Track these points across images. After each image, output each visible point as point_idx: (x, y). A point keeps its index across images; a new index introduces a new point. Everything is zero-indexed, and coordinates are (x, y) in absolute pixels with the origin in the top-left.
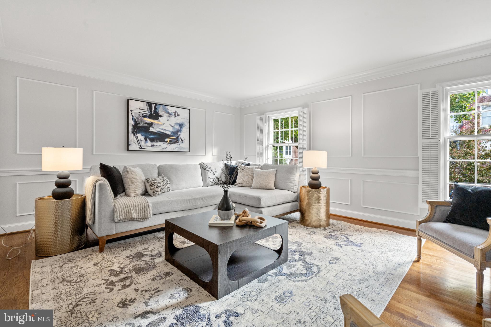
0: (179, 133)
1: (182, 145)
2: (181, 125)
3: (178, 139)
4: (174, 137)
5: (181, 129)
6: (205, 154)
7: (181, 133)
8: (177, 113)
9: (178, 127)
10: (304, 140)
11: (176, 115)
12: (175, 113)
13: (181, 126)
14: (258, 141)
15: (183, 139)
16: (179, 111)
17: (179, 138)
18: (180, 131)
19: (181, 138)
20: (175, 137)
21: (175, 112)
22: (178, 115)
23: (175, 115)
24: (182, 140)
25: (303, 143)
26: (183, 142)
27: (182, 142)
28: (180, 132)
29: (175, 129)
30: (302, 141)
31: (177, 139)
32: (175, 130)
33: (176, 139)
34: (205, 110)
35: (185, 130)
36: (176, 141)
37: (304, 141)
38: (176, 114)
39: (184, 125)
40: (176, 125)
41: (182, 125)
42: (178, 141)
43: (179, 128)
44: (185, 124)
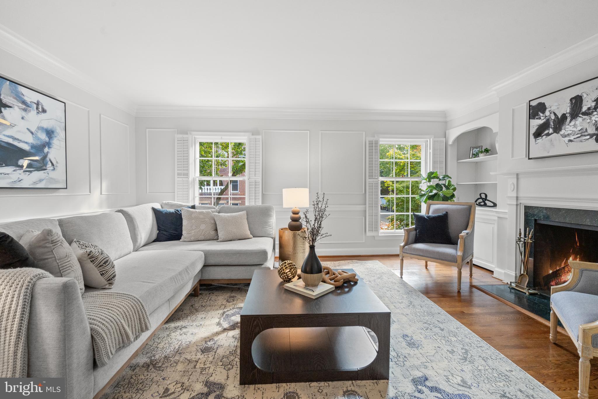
0: (46, 150)
1: (53, 175)
2: (50, 133)
3: (45, 162)
4: (37, 158)
5: (51, 142)
6: (90, 192)
7: (50, 150)
8: (42, 106)
9: (43, 137)
10: (256, 174)
11: (40, 110)
12: (38, 104)
13: (50, 135)
14: (178, 172)
15: (55, 163)
16: (45, 102)
17: (48, 159)
18: (48, 144)
19: (50, 160)
20: (39, 156)
21: (38, 102)
22: (44, 111)
23: (37, 108)
24: (53, 165)
25: (254, 177)
26: (54, 169)
27: (52, 168)
28: (49, 147)
29: (39, 139)
30: (254, 176)
31: (43, 162)
32: (39, 143)
33: (41, 162)
34: (88, 110)
35: (57, 143)
36: (42, 167)
37: (256, 176)
38: (40, 107)
39: (55, 134)
40: (40, 132)
41: (53, 132)
42: (45, 165)
43: (47, 139)
44: (57, 131)
